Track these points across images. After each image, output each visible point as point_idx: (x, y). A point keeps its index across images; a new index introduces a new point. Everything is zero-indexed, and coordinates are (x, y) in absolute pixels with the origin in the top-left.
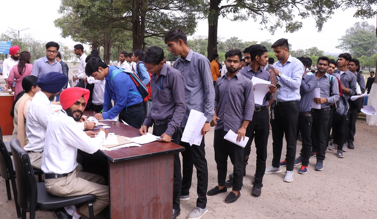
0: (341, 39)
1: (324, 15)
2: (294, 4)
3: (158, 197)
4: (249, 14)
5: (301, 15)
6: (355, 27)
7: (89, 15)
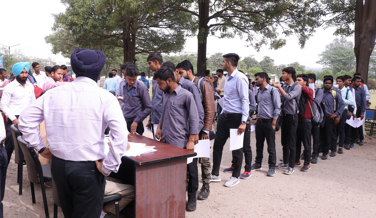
0: (321, 55)
1: (306, 33)
2: (278, 23)
3: (174, 196)
4: (235, 32)
5: (285, 33)
6: (335, 43)
7: (82, 33)
